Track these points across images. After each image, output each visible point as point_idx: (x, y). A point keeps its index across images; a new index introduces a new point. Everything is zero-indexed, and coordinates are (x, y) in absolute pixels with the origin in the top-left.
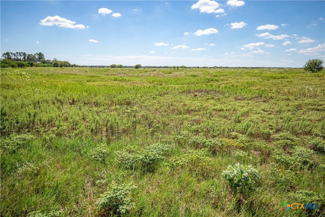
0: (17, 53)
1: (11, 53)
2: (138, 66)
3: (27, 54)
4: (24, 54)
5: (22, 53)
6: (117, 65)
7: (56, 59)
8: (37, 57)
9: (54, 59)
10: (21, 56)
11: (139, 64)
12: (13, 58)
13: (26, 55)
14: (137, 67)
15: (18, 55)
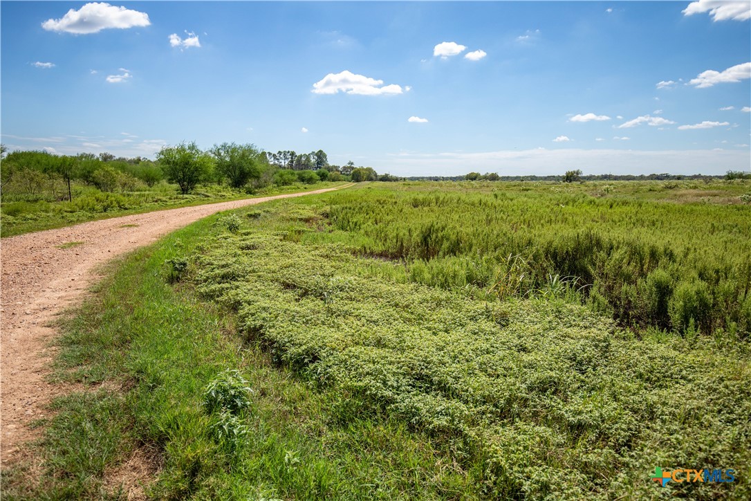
0: (280, 153)
1: (270, 154)
2: (571, 176)
3: (298, 154)
4: (293, 154)
5: (289, 152)
6: (482, 174)
7: (352, 164)
8: (313, 160)
9: (349, 163)
10: (286, 158)
11: (576, 170)
12: (272, 163)
13: (296, 156)
14: (570, 178)
15: (281, 156)
